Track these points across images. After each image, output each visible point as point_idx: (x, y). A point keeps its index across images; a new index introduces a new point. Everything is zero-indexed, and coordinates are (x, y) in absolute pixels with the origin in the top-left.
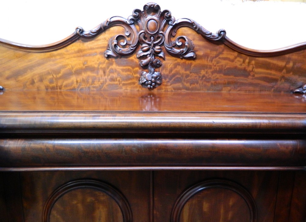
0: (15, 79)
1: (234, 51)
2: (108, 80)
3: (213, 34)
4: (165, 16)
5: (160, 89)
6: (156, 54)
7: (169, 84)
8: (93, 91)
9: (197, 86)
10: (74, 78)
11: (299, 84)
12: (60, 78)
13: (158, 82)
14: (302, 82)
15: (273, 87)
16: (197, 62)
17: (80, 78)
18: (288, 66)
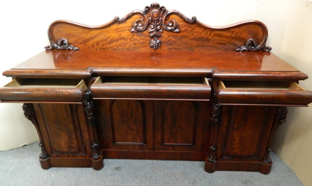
0: (85, 44)
2: (132, 45)
3: (189, 19)
4: (162, 10)
5: (161, 49)
6: (158, 30)
7: (166, 46)
8: (125, 50)
9: (181, 47)
10: (114, 43)
11: (239, 46)
12: (108, 43)
13: (160, 45)
14: (240, 44)
16: (181, 34)
17: (118, 43)
18: (232, 35)
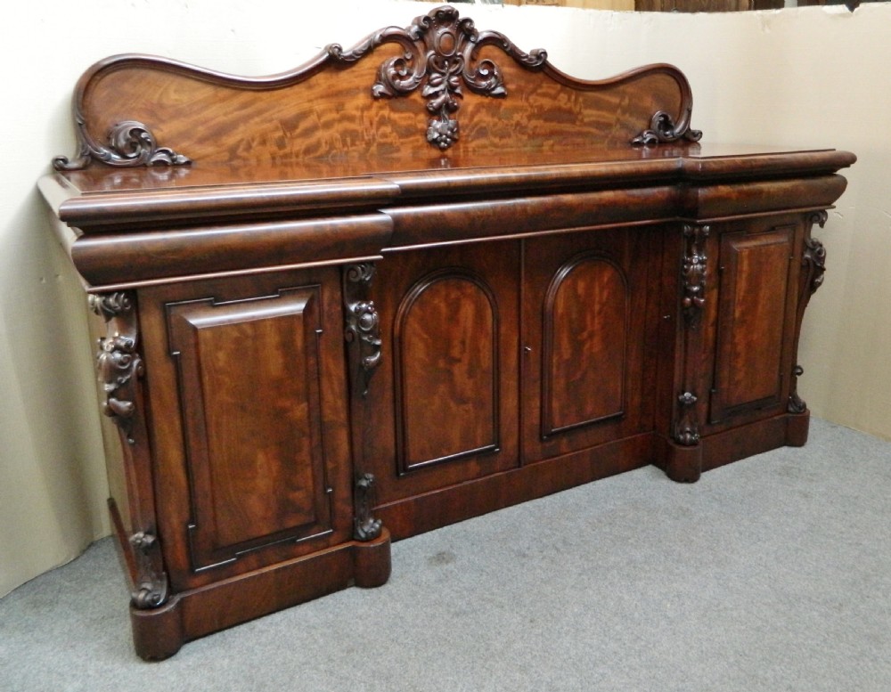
0: (216, 143)
1: (556, 82)
2: (377, 137)
4: (465, 27)
5: (458, 148)
6: (452, 90)
7: (470, 139)
10: (320, 135)
12: (298, 136)
13: (455, 137)
14: (640, 127)
15: (607, 137)
16: (510, 101)
17: (330, 135)
18: (623, 103)
